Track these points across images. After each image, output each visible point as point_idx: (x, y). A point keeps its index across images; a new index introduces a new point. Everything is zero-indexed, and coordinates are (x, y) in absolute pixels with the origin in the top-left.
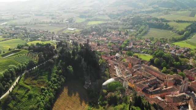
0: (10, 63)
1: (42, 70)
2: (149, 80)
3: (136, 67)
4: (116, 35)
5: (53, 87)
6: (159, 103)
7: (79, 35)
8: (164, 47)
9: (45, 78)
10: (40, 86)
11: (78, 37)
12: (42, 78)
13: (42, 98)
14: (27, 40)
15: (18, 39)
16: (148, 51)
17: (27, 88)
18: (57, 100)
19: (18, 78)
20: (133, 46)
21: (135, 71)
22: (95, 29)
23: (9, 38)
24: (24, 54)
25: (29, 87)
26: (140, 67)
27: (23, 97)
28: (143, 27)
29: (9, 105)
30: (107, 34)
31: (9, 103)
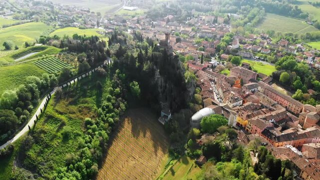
0: (28, 72)
1: (86, 87)
2: (274, 113)
3: (250, 87)
4: (209, 24)
5: (105, 119)
6: (294, 158)
7: (143, 21)
8: (294, 50)
9: (91, 101)
10: (82, 117)
11: (142, 23)
12: (86, 102)
13: (87, 139)
14: (55, 25)
15: (40, 23)
16: (266, 57)
17: (61, 120)
18: (114, 143)
19: (44, 101)
20: (240, 45)
21: (248, 95)
22: (171, 10)
23: (23, 21)
24: (53, 55)
25: (63, 117)
26: (256, 86)
27: (54, 137)
28: (255, 10)
29: (29, 153)
30: (192, 21)
31: (28, 150)
